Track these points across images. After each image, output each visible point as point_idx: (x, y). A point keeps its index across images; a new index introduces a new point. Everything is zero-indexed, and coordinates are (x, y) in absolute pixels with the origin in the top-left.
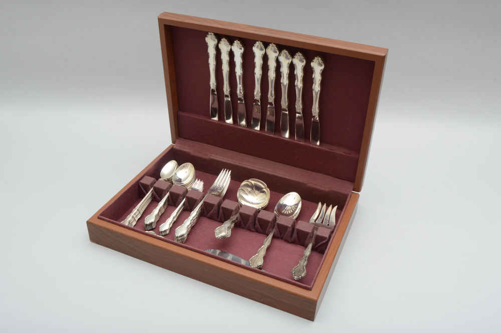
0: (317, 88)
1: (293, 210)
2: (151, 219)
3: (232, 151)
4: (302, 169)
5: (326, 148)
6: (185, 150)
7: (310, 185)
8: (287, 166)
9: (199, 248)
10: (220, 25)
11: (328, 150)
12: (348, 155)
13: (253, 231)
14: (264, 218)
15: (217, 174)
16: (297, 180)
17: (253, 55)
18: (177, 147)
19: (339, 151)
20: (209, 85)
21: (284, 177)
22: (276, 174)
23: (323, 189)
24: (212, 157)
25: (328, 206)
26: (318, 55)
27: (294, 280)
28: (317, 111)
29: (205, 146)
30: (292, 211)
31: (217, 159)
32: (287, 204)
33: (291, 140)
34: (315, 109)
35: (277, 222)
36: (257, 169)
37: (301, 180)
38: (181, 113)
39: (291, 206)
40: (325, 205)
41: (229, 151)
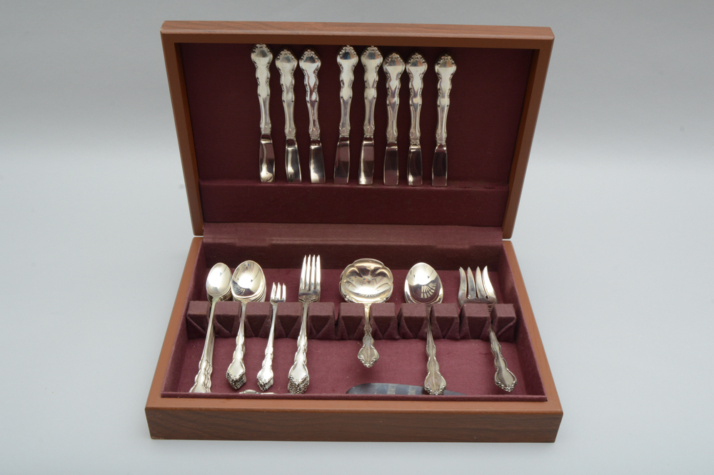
0: (444, 102)
1: (434, 288)
2: (236, 369)
3: (304, 225)
4: (421, 226)
5: (456, 187)
6: (225, 241)
7: (440, 246)
8: (395, 226)
9: (334, 391)
10: (281, 29)
11: (461, 189)
12: (491, 190)
13: (395, 339)
14: (414, 315)
15: (299, 266)
16: (420, 244)
17: (337, 70)
18: (208, 238)
19: (477, 188)
20: (260, 129)
21: (398, 244)
22: (385, 243)
23: (460, 247)
24: (274, 242)
25: (474, 270)
26: (446, 53)
27: (507, 393)
28: (444, 135)
29: (255, 227)
30: (433, 291)
31: (283, 242)
32: (421, 284)
33: (402, 188)
34: (442, 133)
35: (436, 315)
36: (353, 243)
37: (425, 243)
38: (205, 184)
39: (427, 285)
40: (469, 270)
41: (298, 225)
